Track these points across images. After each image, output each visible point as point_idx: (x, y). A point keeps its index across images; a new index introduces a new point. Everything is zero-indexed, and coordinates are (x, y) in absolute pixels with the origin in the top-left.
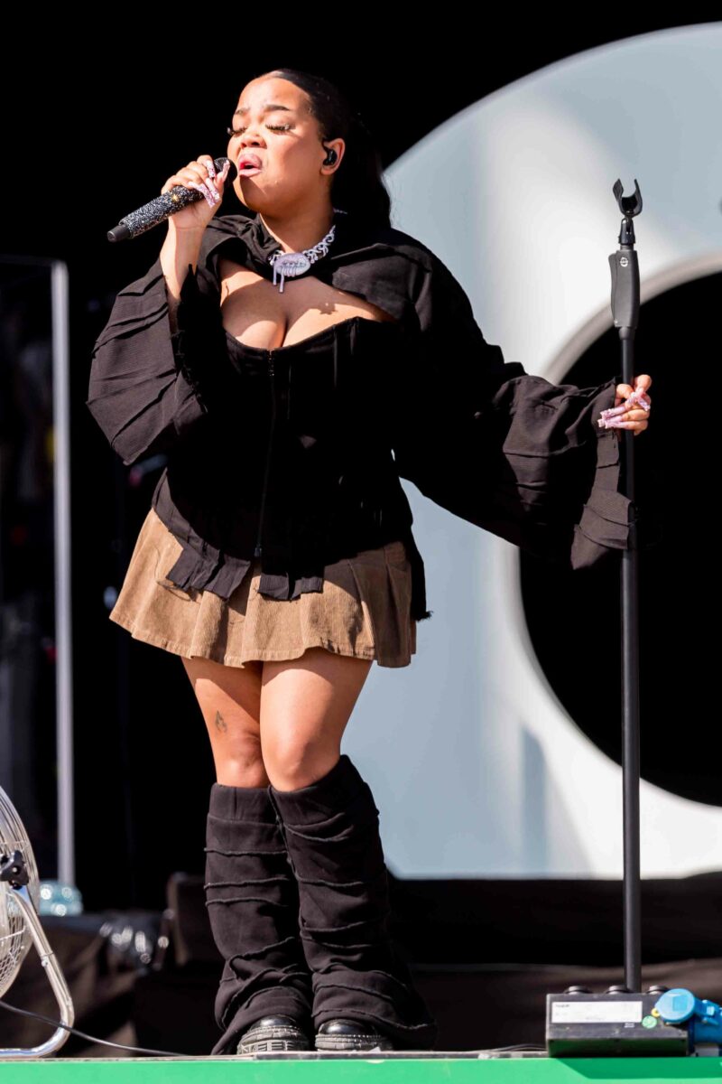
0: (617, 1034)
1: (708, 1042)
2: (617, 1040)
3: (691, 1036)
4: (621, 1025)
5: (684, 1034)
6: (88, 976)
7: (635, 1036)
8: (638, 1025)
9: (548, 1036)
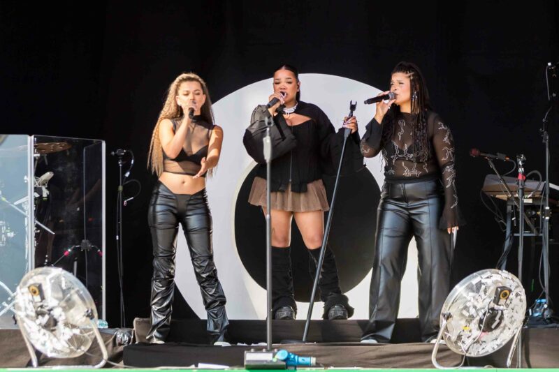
0: (265, 363)
1: (291, 366)
2: (265, 365)
3: (287, 364)
4: (266, 361)
5: (284, 363)
6: (111, 345)
7: (270, 364)
8: (271, 361)
9: (245, 363)
